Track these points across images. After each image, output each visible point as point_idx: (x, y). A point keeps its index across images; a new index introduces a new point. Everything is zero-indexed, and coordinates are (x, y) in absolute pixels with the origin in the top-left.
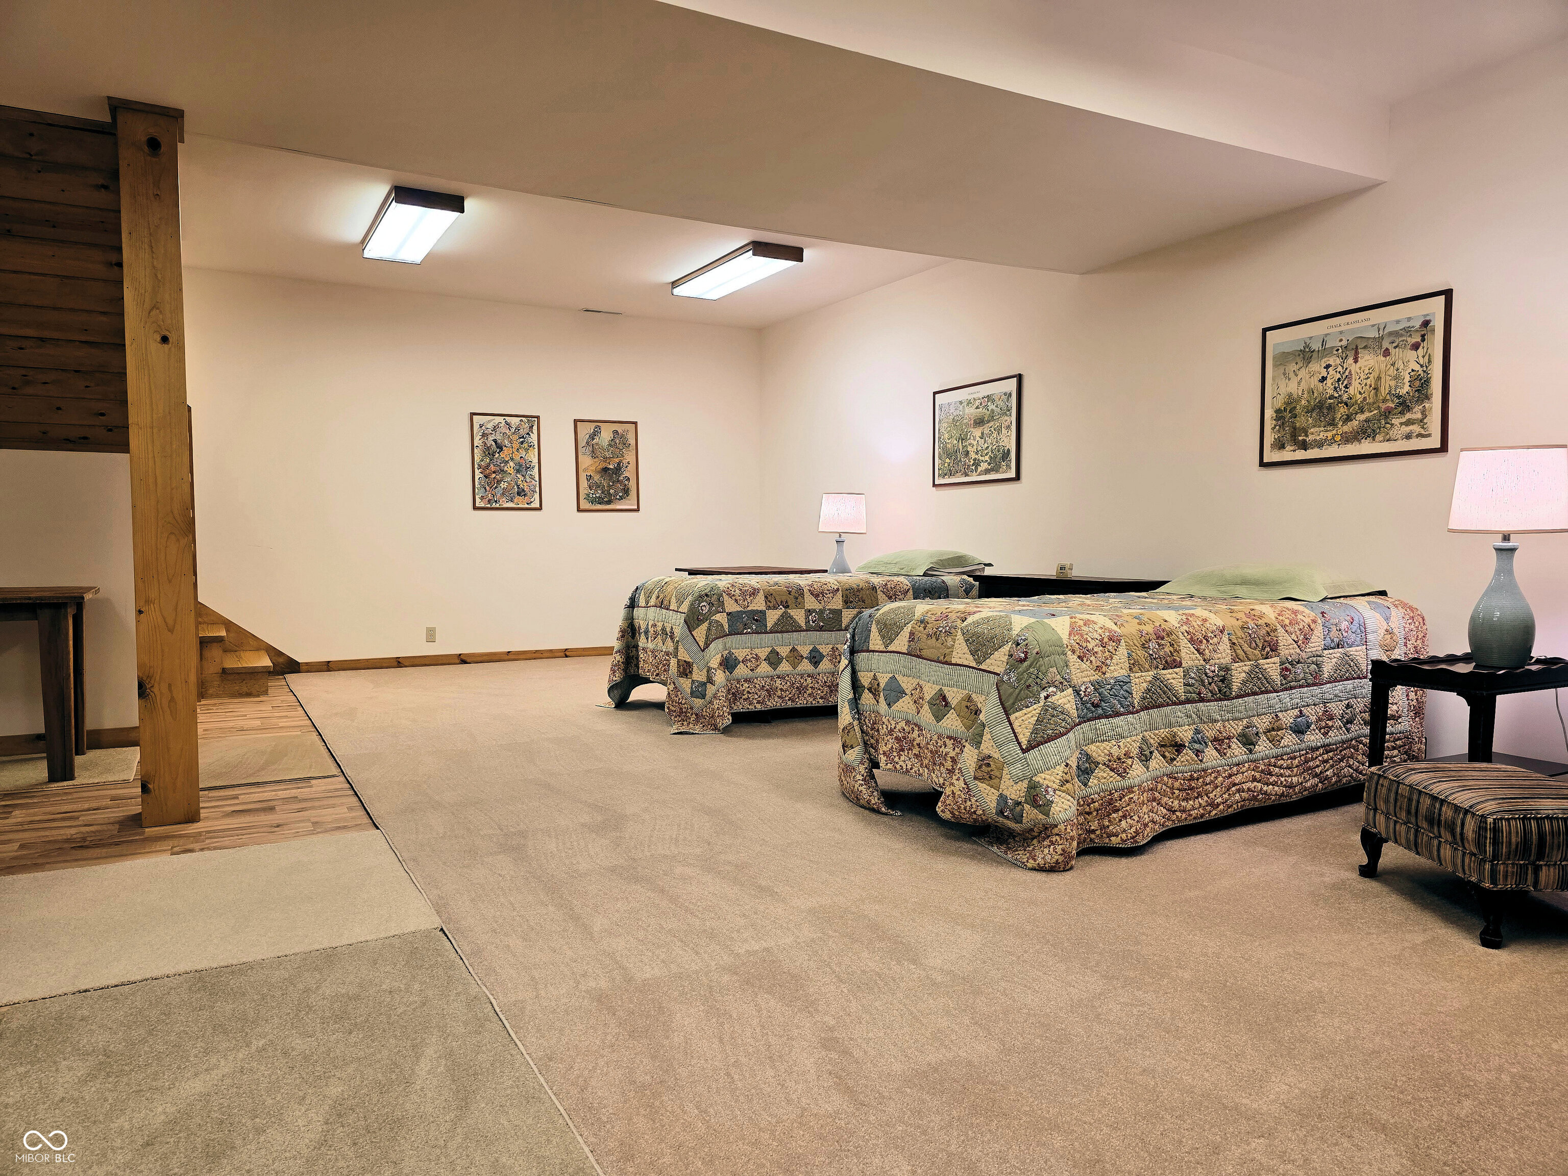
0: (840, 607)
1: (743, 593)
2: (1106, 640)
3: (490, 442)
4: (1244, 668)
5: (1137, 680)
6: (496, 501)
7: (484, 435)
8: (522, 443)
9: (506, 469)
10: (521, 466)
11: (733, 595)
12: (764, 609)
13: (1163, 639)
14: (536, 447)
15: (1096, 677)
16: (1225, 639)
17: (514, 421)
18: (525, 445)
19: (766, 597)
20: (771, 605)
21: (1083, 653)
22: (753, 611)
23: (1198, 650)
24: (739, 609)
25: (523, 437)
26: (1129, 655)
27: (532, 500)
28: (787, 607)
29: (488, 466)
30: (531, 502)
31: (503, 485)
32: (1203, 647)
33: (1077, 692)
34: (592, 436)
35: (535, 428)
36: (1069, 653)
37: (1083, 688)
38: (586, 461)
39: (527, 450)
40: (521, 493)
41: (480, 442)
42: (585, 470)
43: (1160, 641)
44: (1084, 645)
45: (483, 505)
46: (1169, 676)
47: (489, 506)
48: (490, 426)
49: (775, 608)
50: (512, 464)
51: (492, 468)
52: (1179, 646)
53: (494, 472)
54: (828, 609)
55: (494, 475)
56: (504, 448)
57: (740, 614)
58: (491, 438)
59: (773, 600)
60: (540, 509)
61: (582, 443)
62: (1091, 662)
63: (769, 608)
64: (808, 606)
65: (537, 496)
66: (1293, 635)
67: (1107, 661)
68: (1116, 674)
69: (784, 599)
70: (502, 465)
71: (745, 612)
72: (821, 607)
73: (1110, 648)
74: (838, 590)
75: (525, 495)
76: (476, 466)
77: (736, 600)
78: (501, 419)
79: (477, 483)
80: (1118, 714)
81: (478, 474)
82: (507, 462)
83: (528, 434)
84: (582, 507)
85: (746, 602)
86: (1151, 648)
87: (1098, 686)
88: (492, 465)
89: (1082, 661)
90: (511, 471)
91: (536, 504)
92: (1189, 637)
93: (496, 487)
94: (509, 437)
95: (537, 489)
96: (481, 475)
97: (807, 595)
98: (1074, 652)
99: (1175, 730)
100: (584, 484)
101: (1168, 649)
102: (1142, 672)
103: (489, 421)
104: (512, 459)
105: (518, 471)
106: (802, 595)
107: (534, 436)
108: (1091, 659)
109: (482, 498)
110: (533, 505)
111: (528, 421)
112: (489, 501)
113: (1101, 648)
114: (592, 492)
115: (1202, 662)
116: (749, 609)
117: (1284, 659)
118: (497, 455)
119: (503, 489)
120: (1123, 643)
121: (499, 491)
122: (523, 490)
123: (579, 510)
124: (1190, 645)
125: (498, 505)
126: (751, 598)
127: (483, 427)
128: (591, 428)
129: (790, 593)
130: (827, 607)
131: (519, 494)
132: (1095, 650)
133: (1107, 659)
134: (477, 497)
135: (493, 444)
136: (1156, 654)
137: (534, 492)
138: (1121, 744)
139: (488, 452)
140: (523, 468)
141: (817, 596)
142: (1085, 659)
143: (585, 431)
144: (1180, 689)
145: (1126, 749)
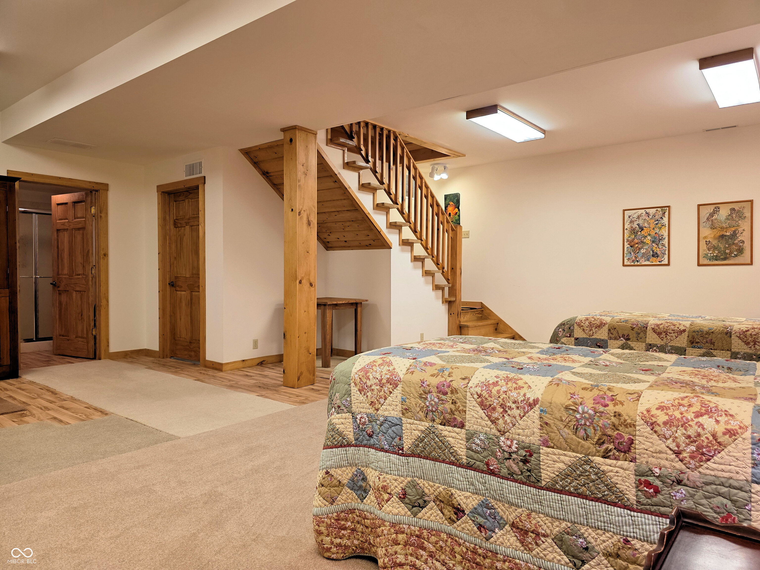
0: (684, 345)
1: (591, 325)
2: (384, 381)
3: (635, 225)
4: (562, 458)
5: (408, 426)
6: (637, 261)
7: (632, 222)
8: (657, 224)
9: (645, 241)
10: (655, 238)
11: (582, 326)
12: (606, 338)
13: (445, 394)
14: (667, 226)
15: (371, 411)
16: (534, 414)
17: (652, 211)
18: (659, 225)
19: (609, 330)
20: (612, 336)
21: (362, 387)
22: (596, 339)
23: (489, 417)
24: (585, 336)
25: (658, 220)
26: (403, 401)
27: (662, 259)
28: (628, 339)
29: (634, 239)
30: (662, 261)
31: (643, 251)
32: (496, 415)
33: (354, 418)
34: (712, 215)
35: (667, 214)
36: (353, 384)
37: (359, 417)
38: (706, 232)
39: (660, 228)
40: (655, 255)
41: (629, 226)
42: (705, 237)
43: (441, 396)
44: (365, 381)
45: (629, 264)
46: (446, 433)
47: (633, 264)
48: (635, 216)
49: (616, 339)
50: (649, 238)
51: (636, 241)
52: (465, 407)
53: (637, 243)
54: (670, 346)
55: (637, 245)
56: (644, 228)
57: (585, 340)
58: (636, 223)
59: (615, 333)
60: (668, 265)
61: (703, 219)
62: (367, 396)
63: (610, 338)
64: (649, 341)
65: (666, 257)
66: (670, 441)
67: (381, 400)
68: (386, 414)
69: (626, 333)
70: (643, 239)
71: (590, 339)
72: (662, 343)
73: (386, 389)
74: (684, 331)
75: (658, 256)
76: (625, 241)
77: (583, 330)
78: (643, 211)
79: (625, 250)
80: (382, 450)
81: (626, 245)
82: (646, 237)
83: (661, 218)
84: (701, 263)
85: (591, 332)
86: (429, 399)
87: (372, 419)
88: (636, 239)
89: (361, 393)
90: (649, 242)
91: (666, 262)
92: (479, 400)
93: (638, 253)
94: (648, 221)
95: (667, 252)
96: (628, 246)
97: (650, 333)
98: (356, 384)
99: (453, 491)
100: (703, 246)
101: (449, 406)
102: (414, 419)
103: (635, 213)
104: (649, 235)
105: (653, 242)
106: (645, 332)
107: (666, 220)
108: (368, 394)
109: (629, 259)
110: (663, 263)
111: (662, 210)
112: (633, 261)
113: (378, 387)
114: (711, 252)
115: (494, 431)
116: (593, 337)
117: (644, 468)
118: (639, 233)
119: (643, 253)
120: (399, 388)
121: (640, 255)
122: (657, 253)
123: (699, 265)
124: (479, 409)
125: (639, 263)
126: (596, 329)
127: (631, 217)
128: (711, 209)
129: (633, 329)
130: (669, 344)
131: (653, 256)
132: (373, 387)
133: (381, 398)
134: (625, 259)
135: (637, 226)
136: (433, 407)
137: (664, 254)
138: (381, 477)
139: (633, 231)
140: (657, 240)
141: (659, 334)
142: (363, 393)
143: (705, 212)
144: (462, 452)
145: (385, 484)
